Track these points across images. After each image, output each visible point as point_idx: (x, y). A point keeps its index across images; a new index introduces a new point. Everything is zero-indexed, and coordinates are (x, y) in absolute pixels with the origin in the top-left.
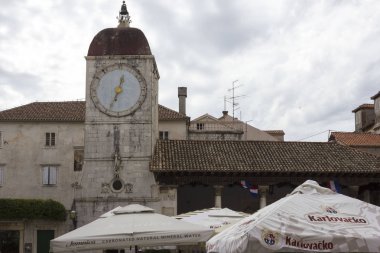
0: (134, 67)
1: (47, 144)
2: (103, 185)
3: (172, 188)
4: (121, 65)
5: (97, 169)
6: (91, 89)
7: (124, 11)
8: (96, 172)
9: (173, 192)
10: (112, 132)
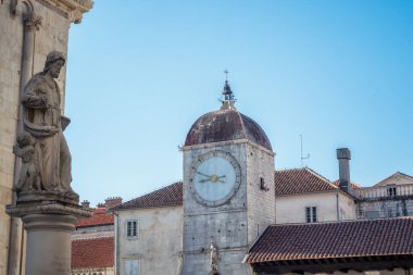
0: (228, 154)
1: (129, 234)
4: (216, 152)
5: (196, 262)
7: (228, 91)
8: (195, 265)
10: (209, 222)
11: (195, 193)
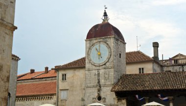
0: (105, 42)
2: (93, 99)
3: (124, 99)
4: (100, 42)
5: (91, 91)
6: (88, 54)
7: (105, 15)
8: (90, 93)
9: (124, 101)
10: (97, 73)
11: (91, 60)
